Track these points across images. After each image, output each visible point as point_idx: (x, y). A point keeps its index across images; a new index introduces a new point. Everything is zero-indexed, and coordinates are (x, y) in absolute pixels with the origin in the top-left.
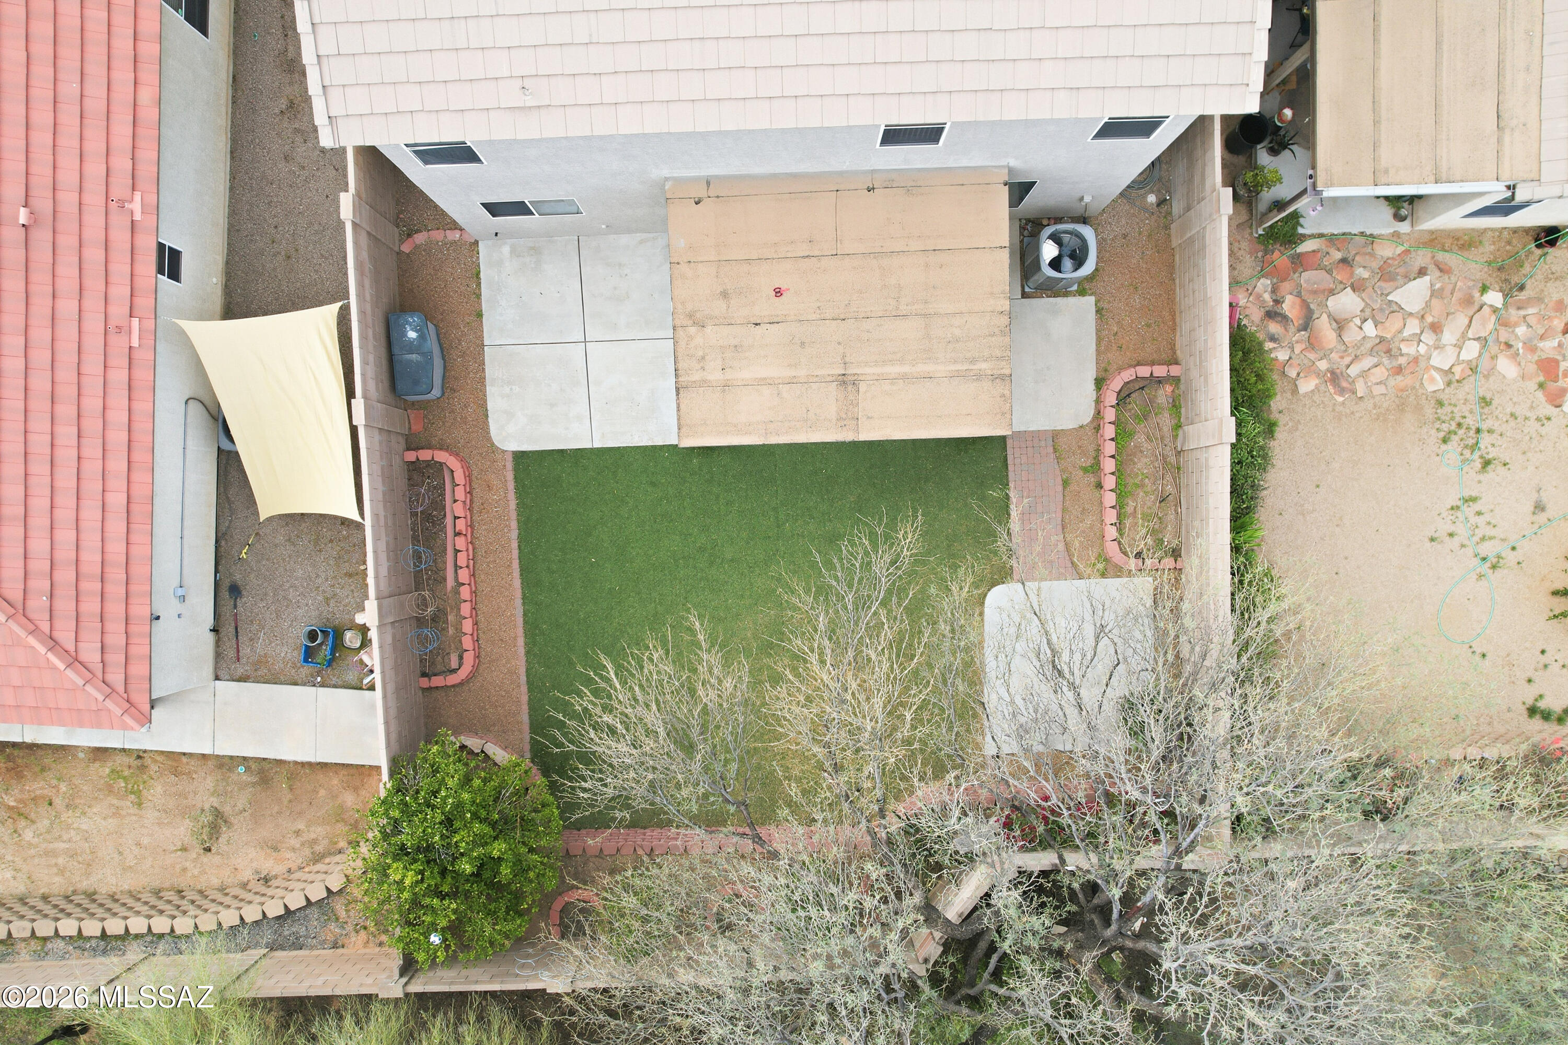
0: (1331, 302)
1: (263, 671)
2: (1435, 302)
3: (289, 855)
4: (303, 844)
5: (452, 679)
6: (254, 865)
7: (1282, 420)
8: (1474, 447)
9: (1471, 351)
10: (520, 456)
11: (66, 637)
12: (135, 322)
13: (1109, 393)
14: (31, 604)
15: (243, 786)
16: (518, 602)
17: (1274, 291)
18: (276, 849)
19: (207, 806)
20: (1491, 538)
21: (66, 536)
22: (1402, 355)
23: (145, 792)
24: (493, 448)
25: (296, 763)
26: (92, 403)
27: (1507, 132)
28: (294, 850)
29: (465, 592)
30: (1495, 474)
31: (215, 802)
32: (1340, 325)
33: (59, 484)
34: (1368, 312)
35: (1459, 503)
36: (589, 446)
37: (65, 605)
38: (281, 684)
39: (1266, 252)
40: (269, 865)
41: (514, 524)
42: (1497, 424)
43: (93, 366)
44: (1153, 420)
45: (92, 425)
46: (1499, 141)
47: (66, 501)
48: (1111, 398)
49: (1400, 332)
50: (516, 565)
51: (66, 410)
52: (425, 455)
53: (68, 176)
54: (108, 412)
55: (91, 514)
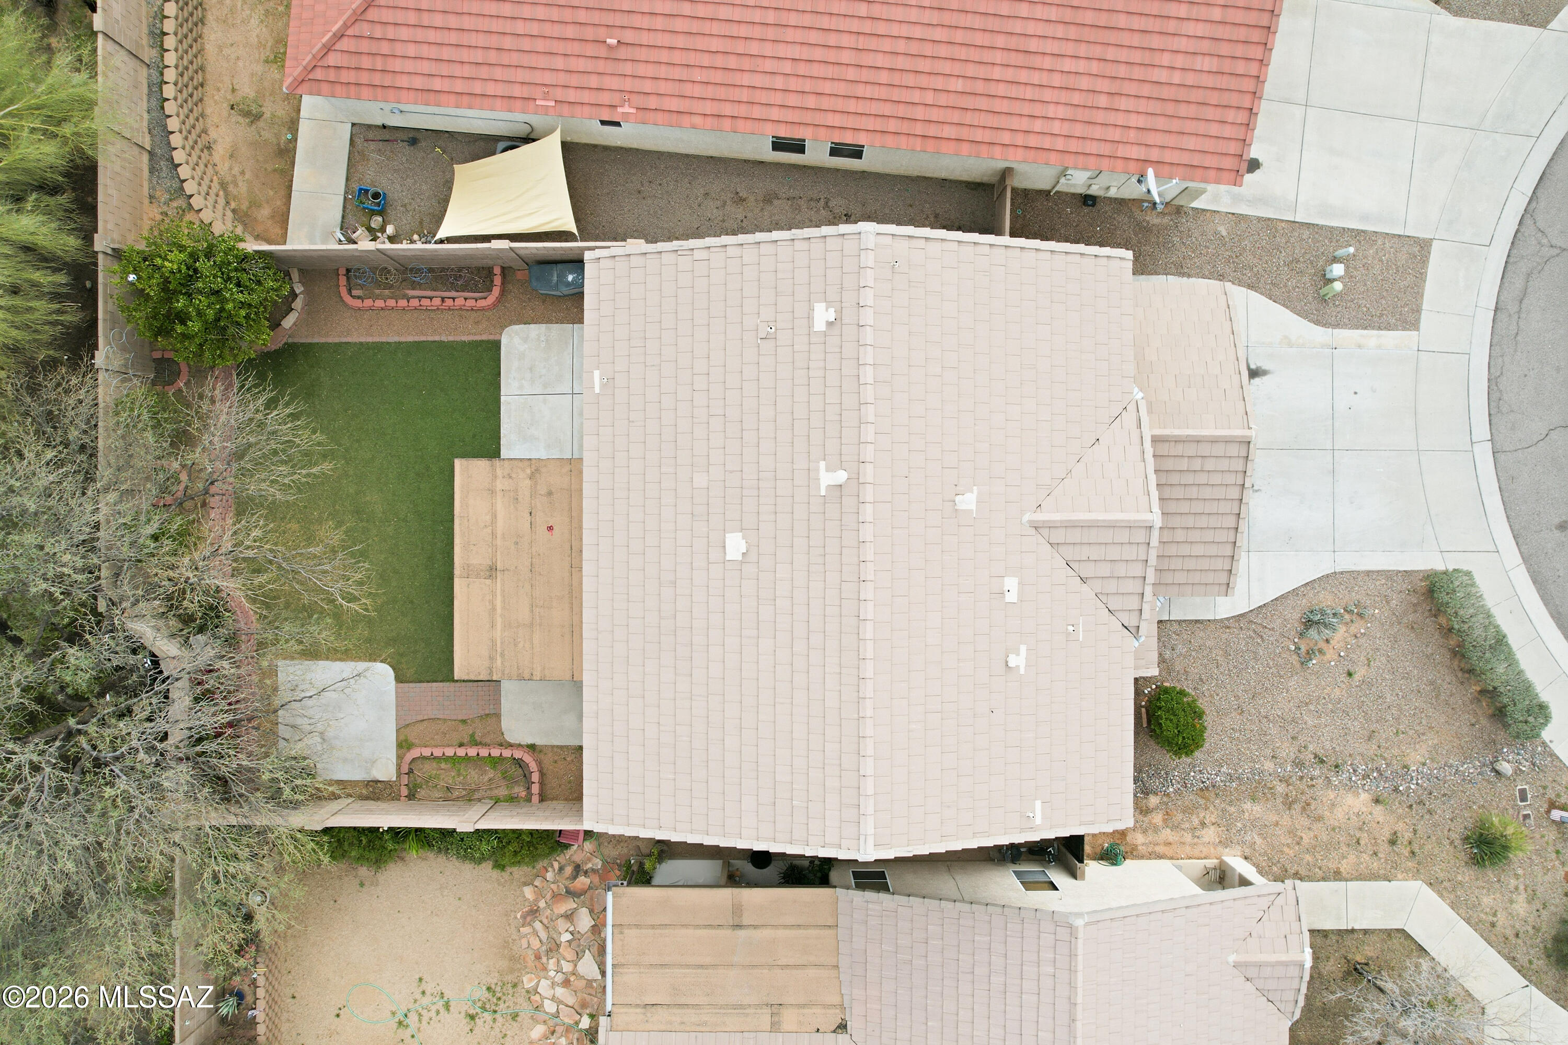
0: (584, 911)
1: (358, 157)
2: (584, 982)
3: (227, 165)
4: (234, 176)
5: (343, 291)
6: (220, 140)
7: (506, 875)
8: (483, 1008)
9: (550, 1007)
10: (497, 345)
11: (344, 44)
12: (553, 104)
13: (522, 753)
14: (365, 25)
15: (277, 136)
16: (396, 339)
17: (594, 871)
18: (231, 156)
19: (264, 109)
20: (420, 1021)
21: (411, 50)
22: (548, 959)
23: (275, 66)
24: (503, 327)
25: (293, 176)
26: (498, 73)
27: (643, 1010)
28: (231, 169)
29: (403, 303)
30: (464, 1023)
31: (267, 115)
32: (569, 916)
33: (445, 49)
34: (578, 936)
35: (445, 999)
36: (502, 393)
37: (365, 46)
38: (348, 170)
39: (619, 866)
40: (220, 151)
41: (451, 338)
42: (499, 1024)
43: (521, 75)
44: (503, 783)
45: (484, 72)
46: (637, 1006)
47: (433, 52)
48: (518, 754)
49: (564, 959)
50: (423, 338)
51: (492, 57)
52: (498, 280)
53: (641, 70)
54: (493, 82)
55: (426, 67)
